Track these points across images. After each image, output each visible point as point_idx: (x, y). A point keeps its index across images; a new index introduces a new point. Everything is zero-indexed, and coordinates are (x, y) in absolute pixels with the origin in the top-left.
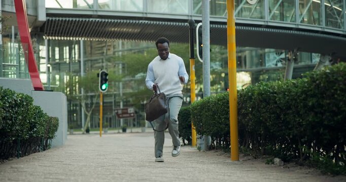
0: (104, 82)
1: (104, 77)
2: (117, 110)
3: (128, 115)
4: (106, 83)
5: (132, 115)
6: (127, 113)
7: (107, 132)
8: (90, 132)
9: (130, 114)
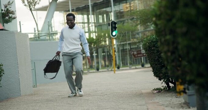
0: (114, 29)
1: (114, 25)
2: (133, 52)
3: (141, 55)
4: (115, 30)
5: (145, 54)
6: (141, 53)
7: (131, 68)
8: (120, 69)
9: (143, 54)
